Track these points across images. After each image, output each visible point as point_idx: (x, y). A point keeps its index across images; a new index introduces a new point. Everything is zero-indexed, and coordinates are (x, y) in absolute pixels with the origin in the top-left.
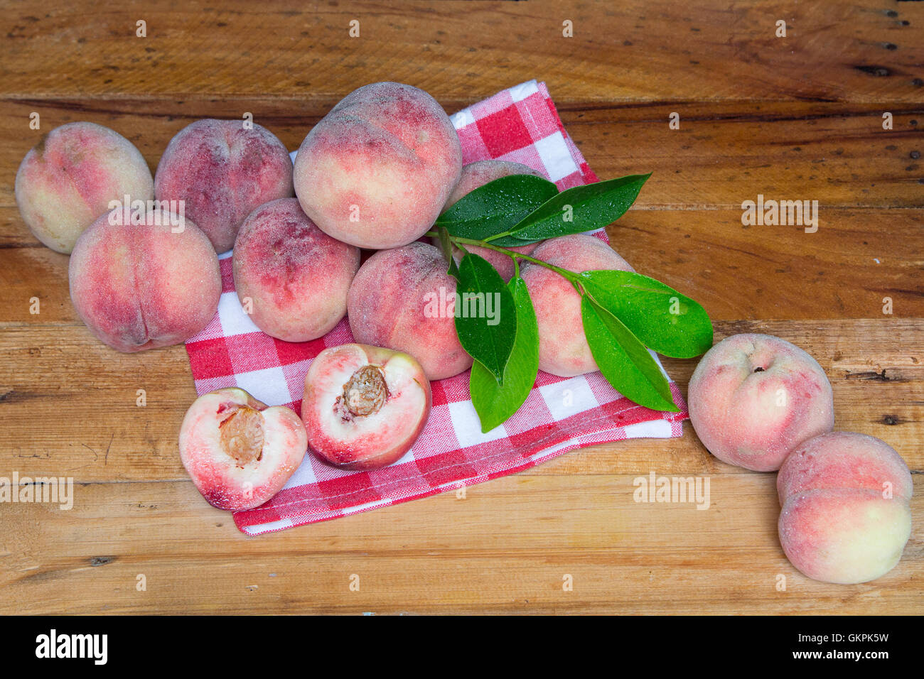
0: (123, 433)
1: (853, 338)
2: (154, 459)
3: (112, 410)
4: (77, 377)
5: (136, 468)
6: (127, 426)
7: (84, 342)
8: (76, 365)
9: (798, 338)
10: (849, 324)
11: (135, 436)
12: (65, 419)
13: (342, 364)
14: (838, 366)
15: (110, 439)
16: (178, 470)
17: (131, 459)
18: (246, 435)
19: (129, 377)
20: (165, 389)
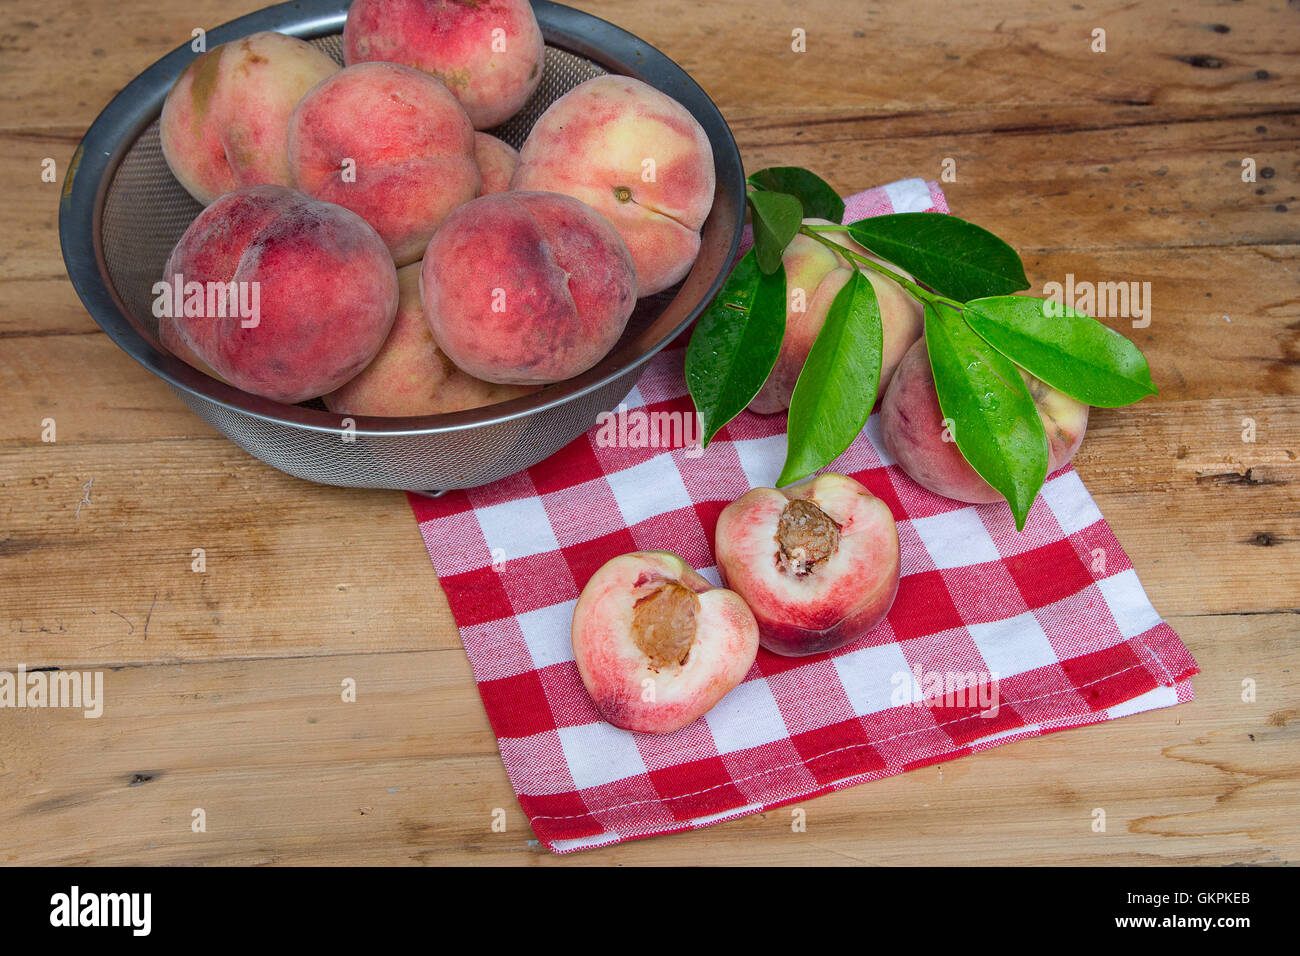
0: (169, 595)
1: (1203, 426)
2: (216, 630)
3: (153, 562)
4: (102, 516)
5: (189, 643)
6: (176, 584)
7: (110, 466)
8: (99, 498)
9: (1125, 429)
10: (1194, 407)
11: (188, 596)
12: (86, 577)
13: (756, 516)
14: (1184, 466)
15: (151, 603)
16: (249, 644)
17: (183, 631)
18: (673, 623)
19: (175, 514)
20: (229, 529)
